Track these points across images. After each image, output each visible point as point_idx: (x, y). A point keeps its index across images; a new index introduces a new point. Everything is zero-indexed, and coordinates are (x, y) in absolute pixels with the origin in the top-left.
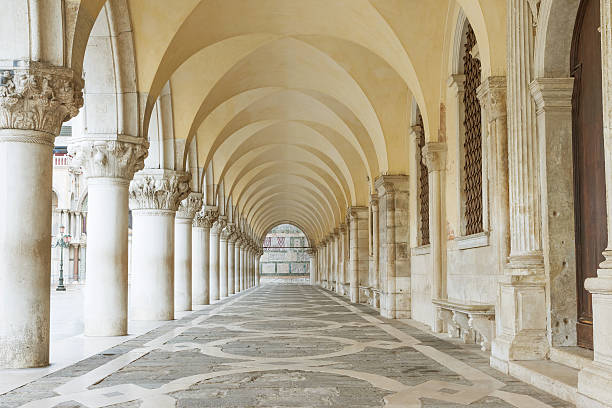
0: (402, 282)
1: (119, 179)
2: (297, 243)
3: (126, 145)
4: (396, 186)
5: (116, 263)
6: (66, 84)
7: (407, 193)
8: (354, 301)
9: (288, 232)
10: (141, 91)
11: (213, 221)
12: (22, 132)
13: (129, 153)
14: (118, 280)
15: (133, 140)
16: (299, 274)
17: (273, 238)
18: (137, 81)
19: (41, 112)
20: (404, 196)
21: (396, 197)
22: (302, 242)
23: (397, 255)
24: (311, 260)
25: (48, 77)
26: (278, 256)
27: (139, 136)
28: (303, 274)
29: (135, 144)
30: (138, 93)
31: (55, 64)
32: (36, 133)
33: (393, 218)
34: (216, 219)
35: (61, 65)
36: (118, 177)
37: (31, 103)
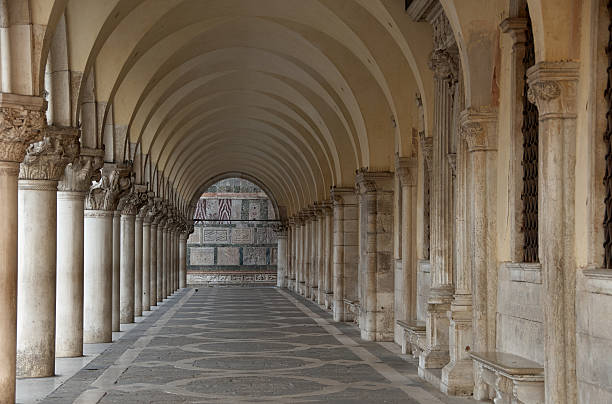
0: (384, 299)
1: (74, 193)
2: (255, 211)
3: (85, 158)
4: (378, 185)
5: (74, 280)
6: (73, 142)
7: (392, 192)
8: (336, 319)
9: (238, 190)
10: (99, 100)
11: (140, 206)
12: (38, 182)
13: (87, 166)
14: (74, 298)
15: (92, 153)
16: (257, 268)
17: (211, 202)
18: (95, 90)
19: (52, 165)
20: (387, 197)
21: (379, 197)
22: (264, 211)
23: (379, 266)
24: (280, 243)
25: (59, 137)
26: (219, 234)
27: (97, 148)
28: (264, 267)
29: (93, 157)
30: (96, 102)
31: (64, 125)
32: (47, 183)
33: (375, 223)
34: (144, 202)
35: (68, 125)
36: (75, 190)
37: (46, 158)
